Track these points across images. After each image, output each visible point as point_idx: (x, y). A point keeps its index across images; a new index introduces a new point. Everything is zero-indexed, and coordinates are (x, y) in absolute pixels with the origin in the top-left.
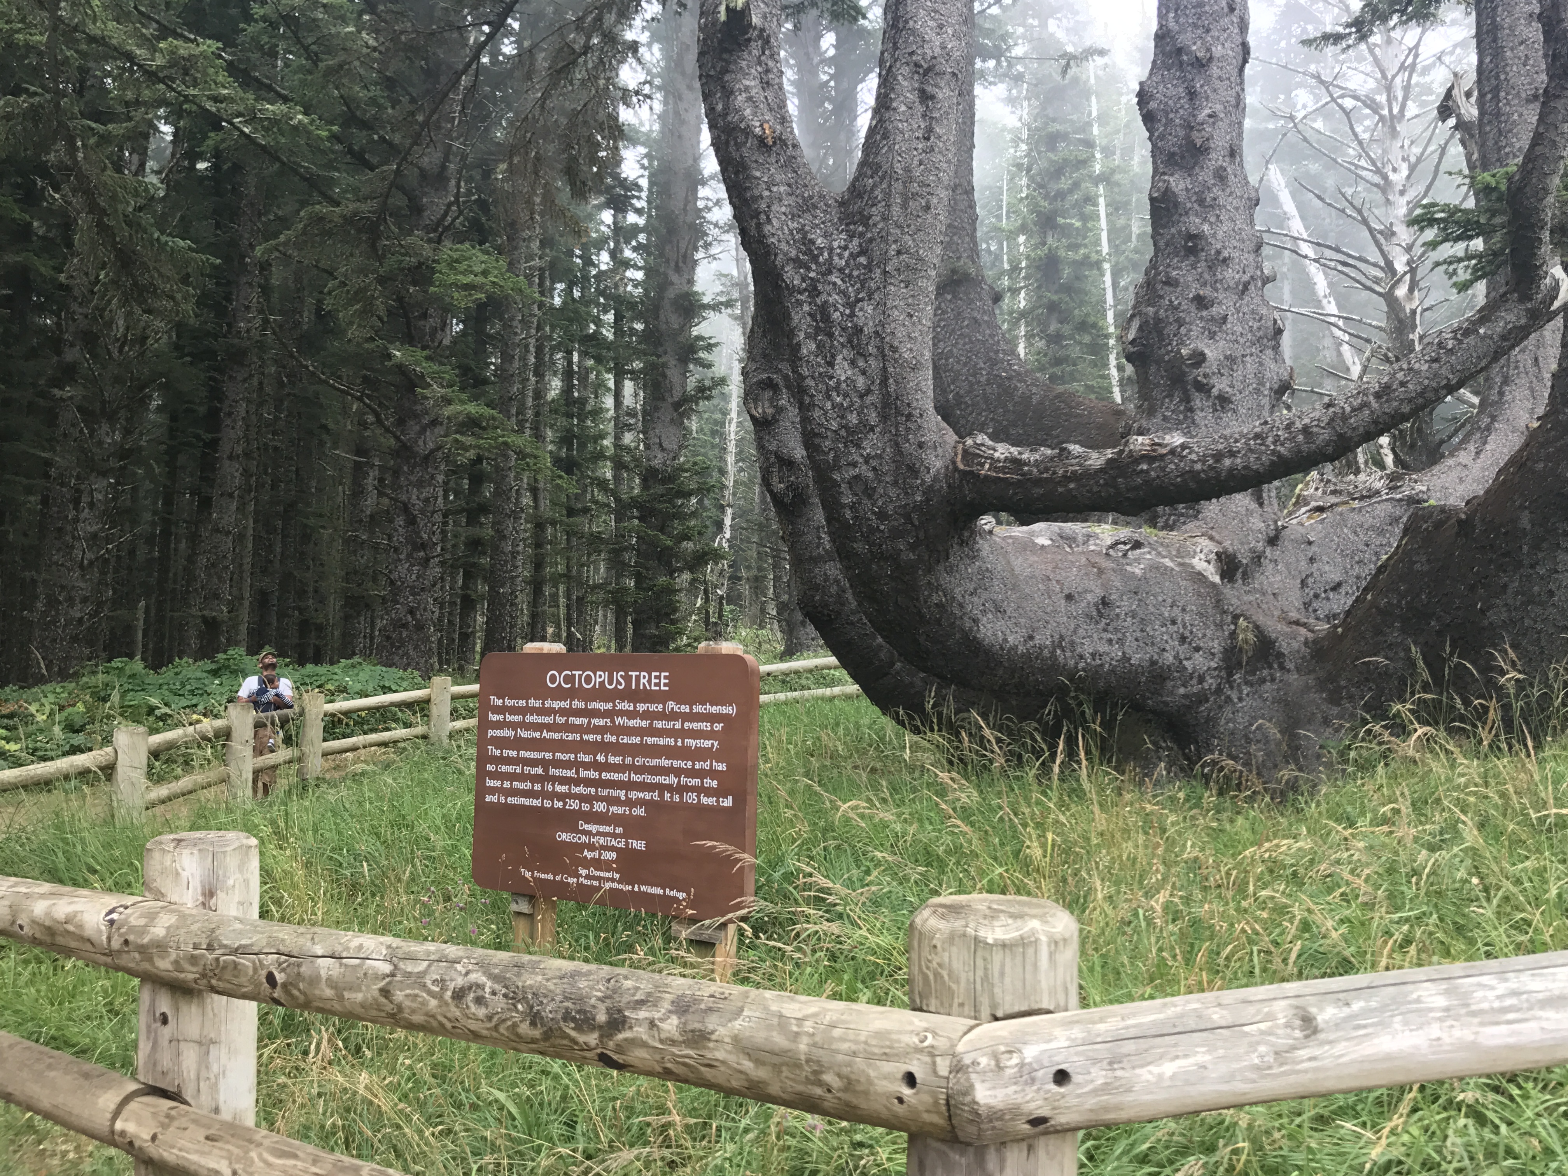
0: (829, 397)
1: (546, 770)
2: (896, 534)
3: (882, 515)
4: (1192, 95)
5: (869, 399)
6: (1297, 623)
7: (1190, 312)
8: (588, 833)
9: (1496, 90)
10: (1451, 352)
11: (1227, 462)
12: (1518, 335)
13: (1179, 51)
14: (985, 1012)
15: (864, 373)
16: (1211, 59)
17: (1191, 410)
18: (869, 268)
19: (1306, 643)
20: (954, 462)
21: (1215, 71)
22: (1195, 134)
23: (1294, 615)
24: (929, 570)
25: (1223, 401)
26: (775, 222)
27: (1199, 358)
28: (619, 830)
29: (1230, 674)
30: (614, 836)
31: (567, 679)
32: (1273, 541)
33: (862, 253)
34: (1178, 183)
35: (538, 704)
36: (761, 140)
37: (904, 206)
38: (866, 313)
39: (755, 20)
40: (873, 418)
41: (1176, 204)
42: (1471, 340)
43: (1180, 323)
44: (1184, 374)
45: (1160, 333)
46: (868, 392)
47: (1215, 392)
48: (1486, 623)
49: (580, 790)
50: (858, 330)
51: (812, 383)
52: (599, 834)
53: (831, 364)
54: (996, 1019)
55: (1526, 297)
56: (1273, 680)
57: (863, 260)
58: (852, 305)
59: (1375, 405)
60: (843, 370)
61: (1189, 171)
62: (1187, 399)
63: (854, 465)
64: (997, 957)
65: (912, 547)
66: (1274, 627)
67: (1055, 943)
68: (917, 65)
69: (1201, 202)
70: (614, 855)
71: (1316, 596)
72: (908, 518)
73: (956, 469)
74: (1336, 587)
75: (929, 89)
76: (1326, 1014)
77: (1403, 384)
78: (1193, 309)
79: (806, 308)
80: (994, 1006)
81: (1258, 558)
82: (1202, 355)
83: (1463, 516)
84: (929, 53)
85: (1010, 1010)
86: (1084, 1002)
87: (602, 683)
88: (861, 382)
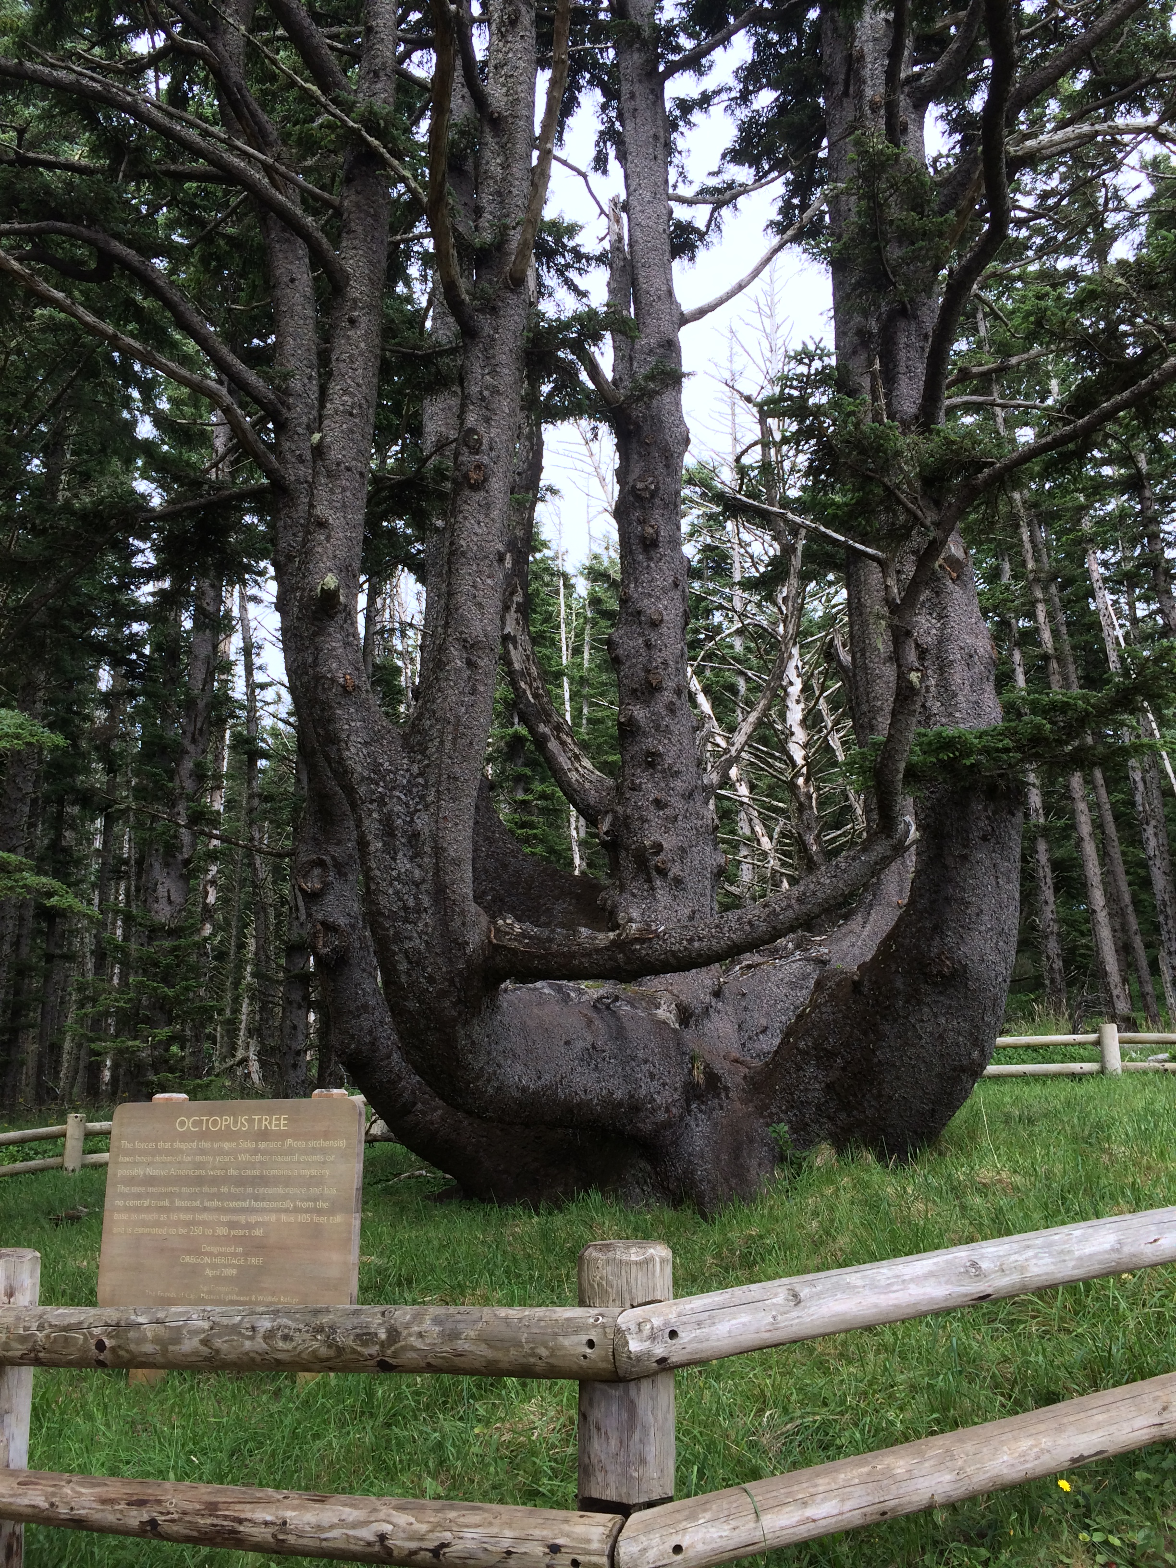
0: (391, 884)
1: (172, 1202)
2: (442, 994)
3: (431, 980)
4: (648, 645)
5: (424, 887)
6: (736, 1061)
7: (652, 814)
8: (210, 1254)
9: (863, 651)
10: (845, 871)
11: (696, 944)
12: (885, 862)
13: (639, 613)
14: (628, 1305)
15: (420, 866)
16: (662, 621)
17: (653, 889)
18: (425, 786)
19: (745, 1077)
20: (488, 937)
21: (664, 630)
22: (651, 676)
23: (735, 1054)
24: (466, 1023)
25: (678, 882)
26: (353, 750)
27: (658, 848)
28: (240, 1250)
29: (689, 1105)
30: (234, 1255)
31: (195, 1124)
32: (717, 994)
33: (420, 774)
34: (639, 713)
35: (168, 1145)
36: (344, 687)
37: (454, 741)
38: (422, 822)
39: (342, 599)
40: (426, 901)
41: (639, 728)
42: (857, 864)
43: (644, 820)
44: (648, 860)
45: (627, 827)
46: (423, 881)
47: (671, 875)
48: (876, 1060)
49: (205, 1216)
50: (416, 835)
51: (378, 873)
52: (220, 1254)
53: (394, 859)
54: (633, 1307)
55: (889, 836)
56: (721, 1108)
57: (420, 780)
58: (412, 814)
59: (796, 907)
60: (403, 864)
61: (647, 704)
62: (649, 880)
63: (410, 939)
64: (634, 1268)
65: (454, 1005)
66: (721, 1067)
67: (663, 1261)
68: (465, 641)
69: (657, 728)
70: (234, 1272)
71: (750, 1038)
72: (452, 982)
73: (490, 942)
74: (764, 1031)
75: (474, 658)
76: (805, 1292)
77: (814, 893)
78: (652, 808)
79: (375, 815)
80: (632, 1299)
81: (707, 1010)
82: (661, 845)
83: (856, 978)
84: (475, 633)
85: (640, 1301)
86: (676, 1296)
87: (228, 1126)
88: (417, 874)
